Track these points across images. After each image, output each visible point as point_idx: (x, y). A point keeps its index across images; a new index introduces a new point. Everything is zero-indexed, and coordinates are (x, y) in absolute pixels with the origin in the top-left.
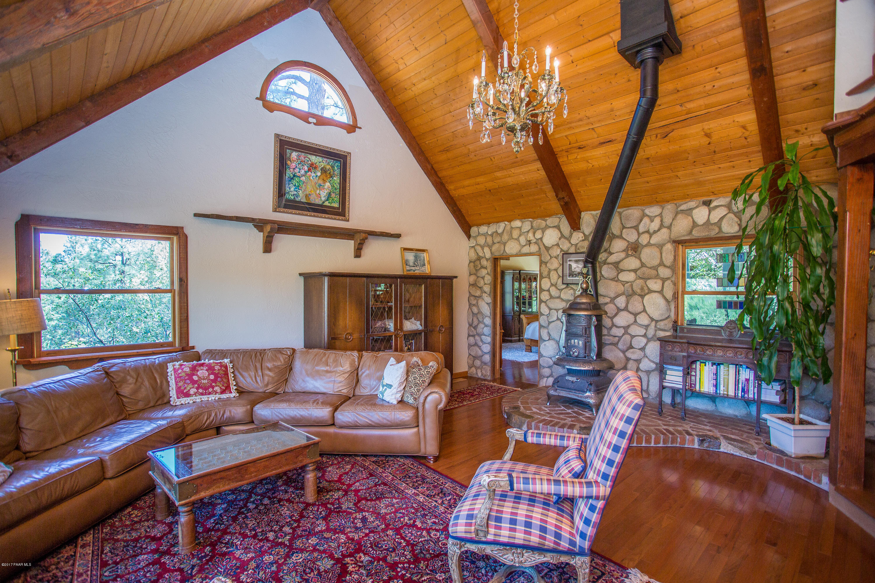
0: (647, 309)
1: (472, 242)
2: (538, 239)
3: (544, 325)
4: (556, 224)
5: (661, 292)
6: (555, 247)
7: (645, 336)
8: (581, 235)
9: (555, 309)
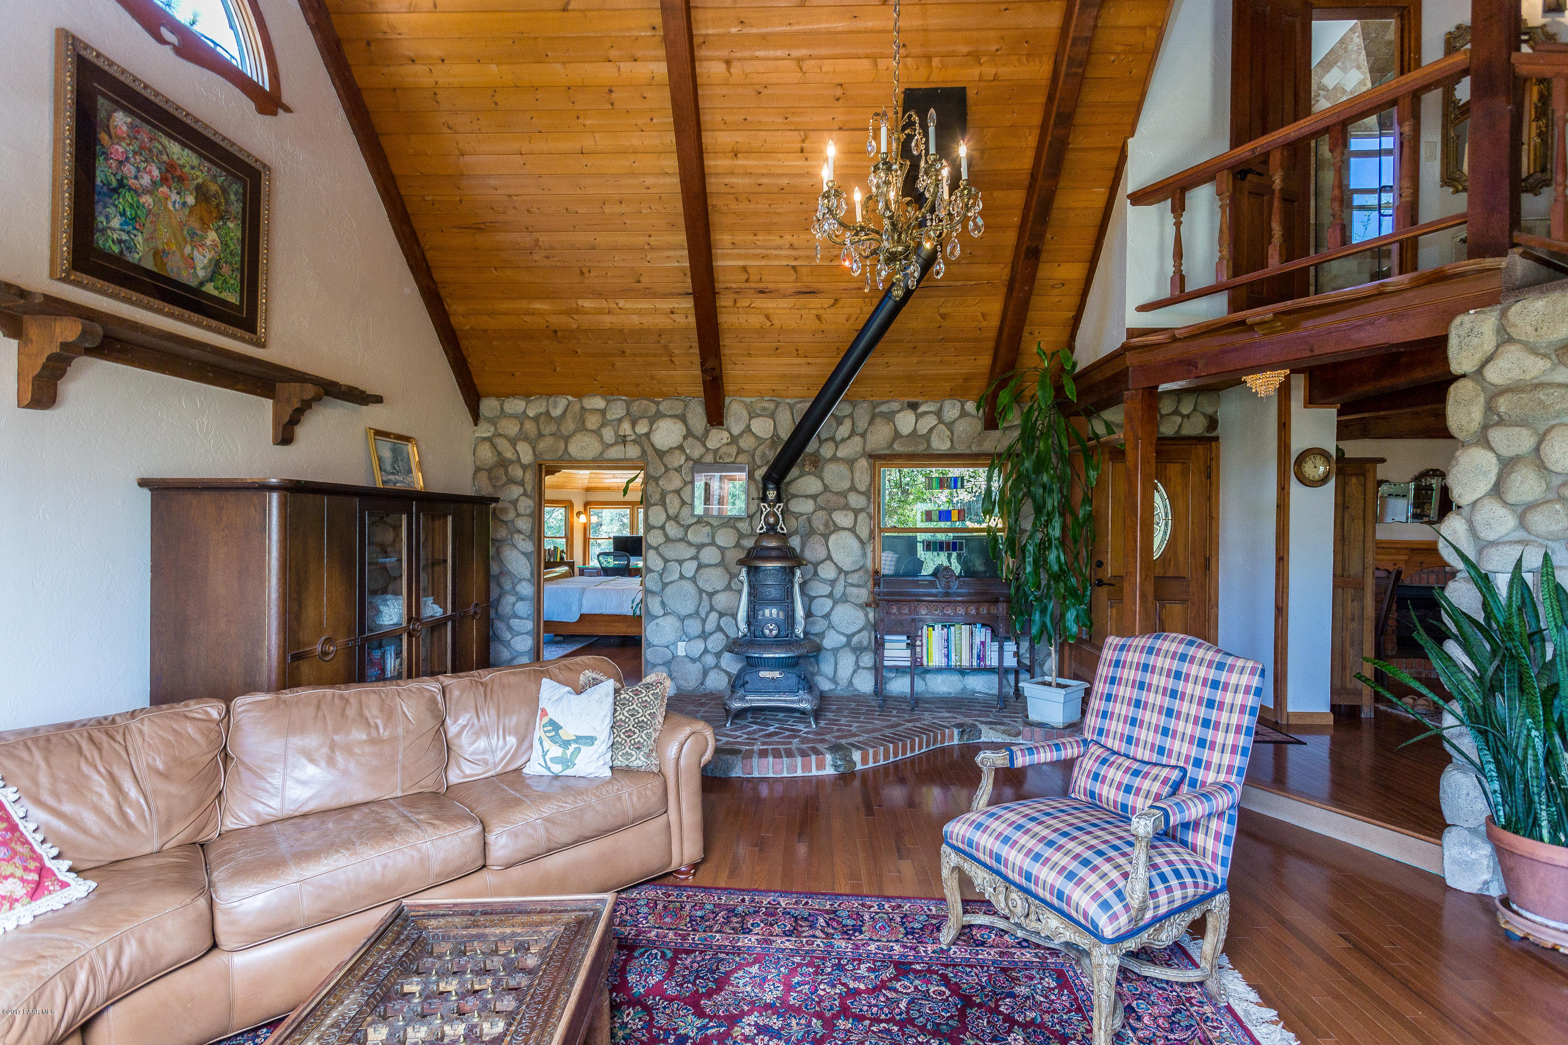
0: (834, 555)
1: (484, 430)
2: (640, 436)
3: (654, 588)
4: (679, 412)
5: (852, 530)
6: (677, 452)
7: (830, 595)
8: (725, 435)
9: (677, 561)
